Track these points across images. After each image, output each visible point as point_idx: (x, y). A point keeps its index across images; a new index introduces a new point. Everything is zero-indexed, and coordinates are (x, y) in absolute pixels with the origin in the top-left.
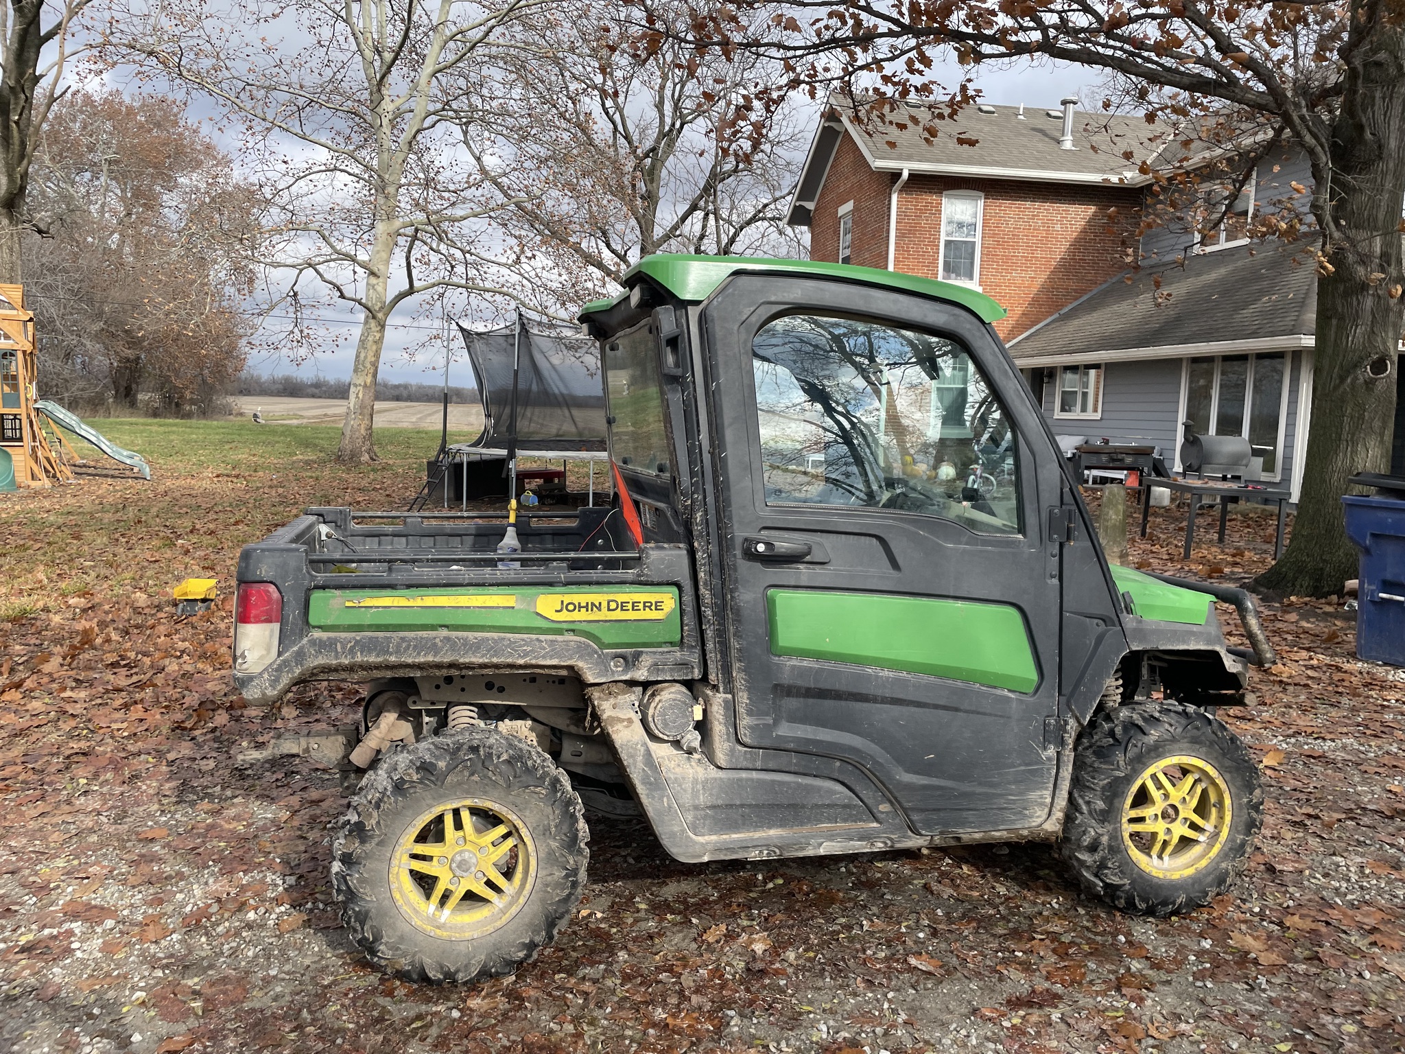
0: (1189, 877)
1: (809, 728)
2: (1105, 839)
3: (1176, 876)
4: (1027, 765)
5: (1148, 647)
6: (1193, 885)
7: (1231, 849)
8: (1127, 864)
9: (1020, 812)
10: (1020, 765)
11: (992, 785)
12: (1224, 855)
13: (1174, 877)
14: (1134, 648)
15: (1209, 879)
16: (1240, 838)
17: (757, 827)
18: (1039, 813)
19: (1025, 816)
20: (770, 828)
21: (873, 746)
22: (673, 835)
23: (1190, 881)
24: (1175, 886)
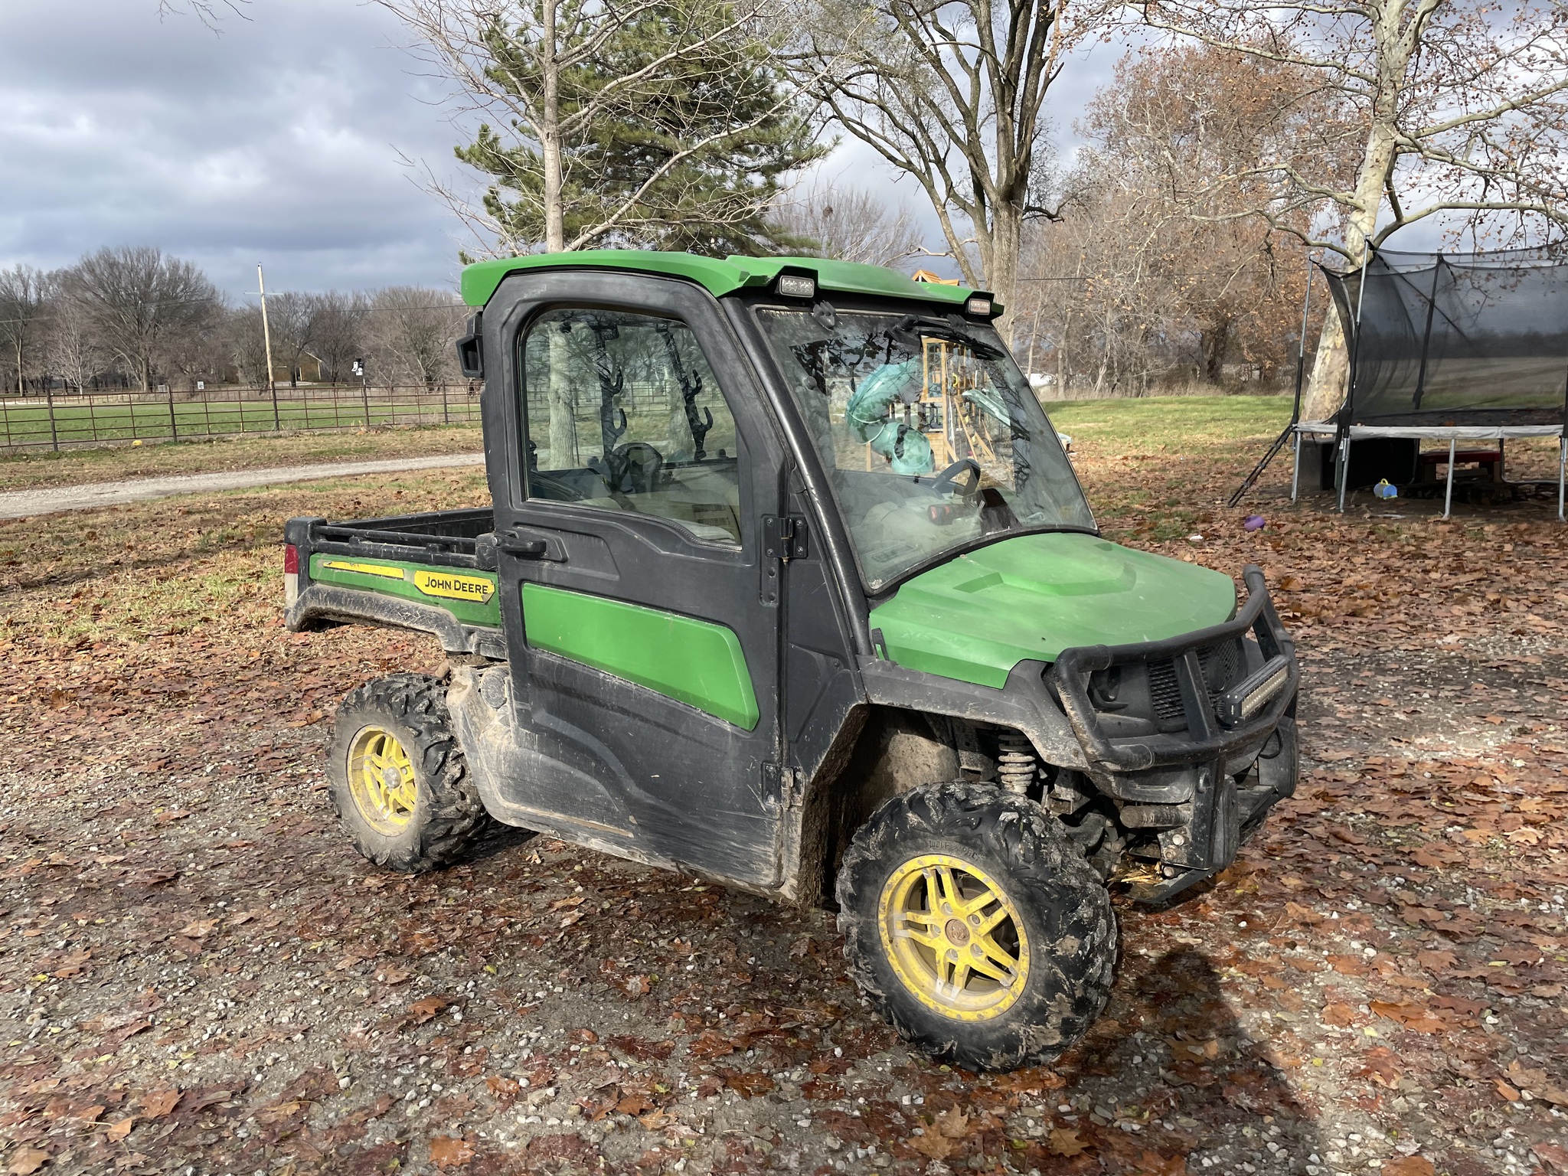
0: (970, 1023)
1: (561, 722)
2: (854, 931)
3: (952, 1014)
4: (746, 811)
5: (896, 704)
6: (971, 1034)
7: (1025, 1008)
8: (885, 973)
9: (746, 864)
10: (739, 810)
11: (714, 824)
12: (1016, 1013)
13: (948, 1014)
14: (876, 700)
15: (994, 1036)
16: (1038, 998)
17: (546, 807)
18: (766, 872)
19: (752, 870)
20: (555, 810)
21: (608, 752)
22: (485, 792)
23: (969, 1029)
24: (948, 1027)
